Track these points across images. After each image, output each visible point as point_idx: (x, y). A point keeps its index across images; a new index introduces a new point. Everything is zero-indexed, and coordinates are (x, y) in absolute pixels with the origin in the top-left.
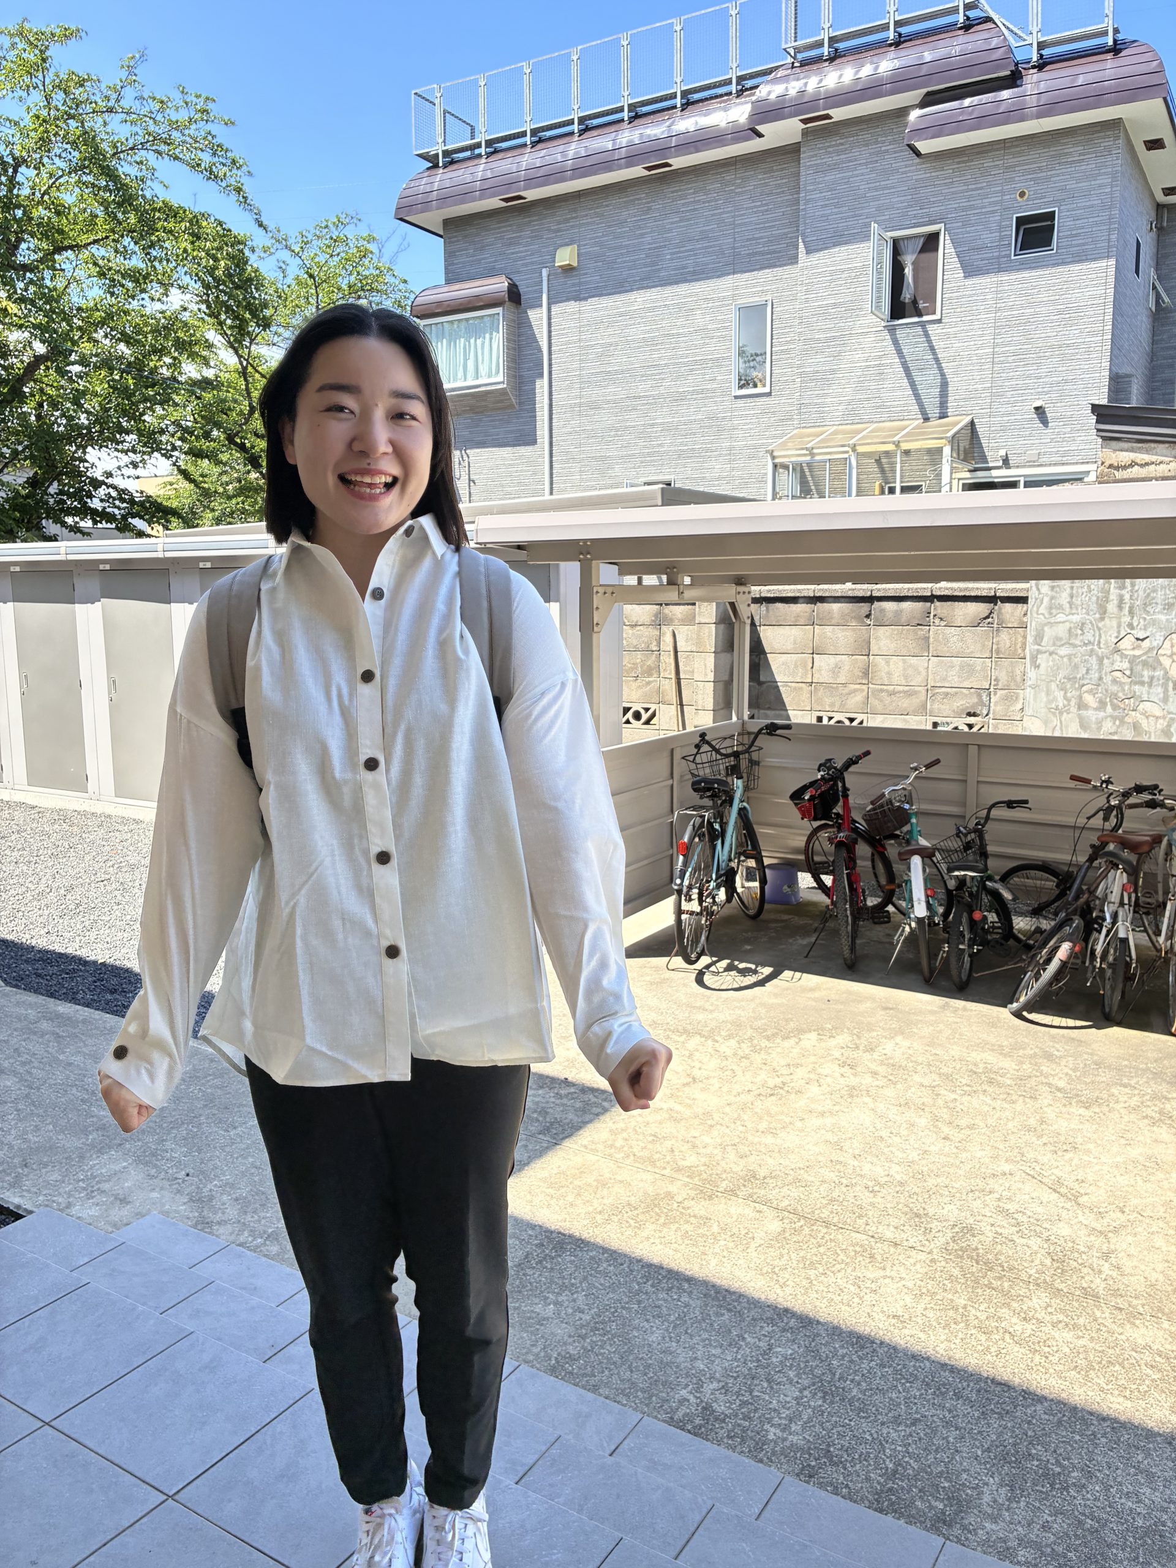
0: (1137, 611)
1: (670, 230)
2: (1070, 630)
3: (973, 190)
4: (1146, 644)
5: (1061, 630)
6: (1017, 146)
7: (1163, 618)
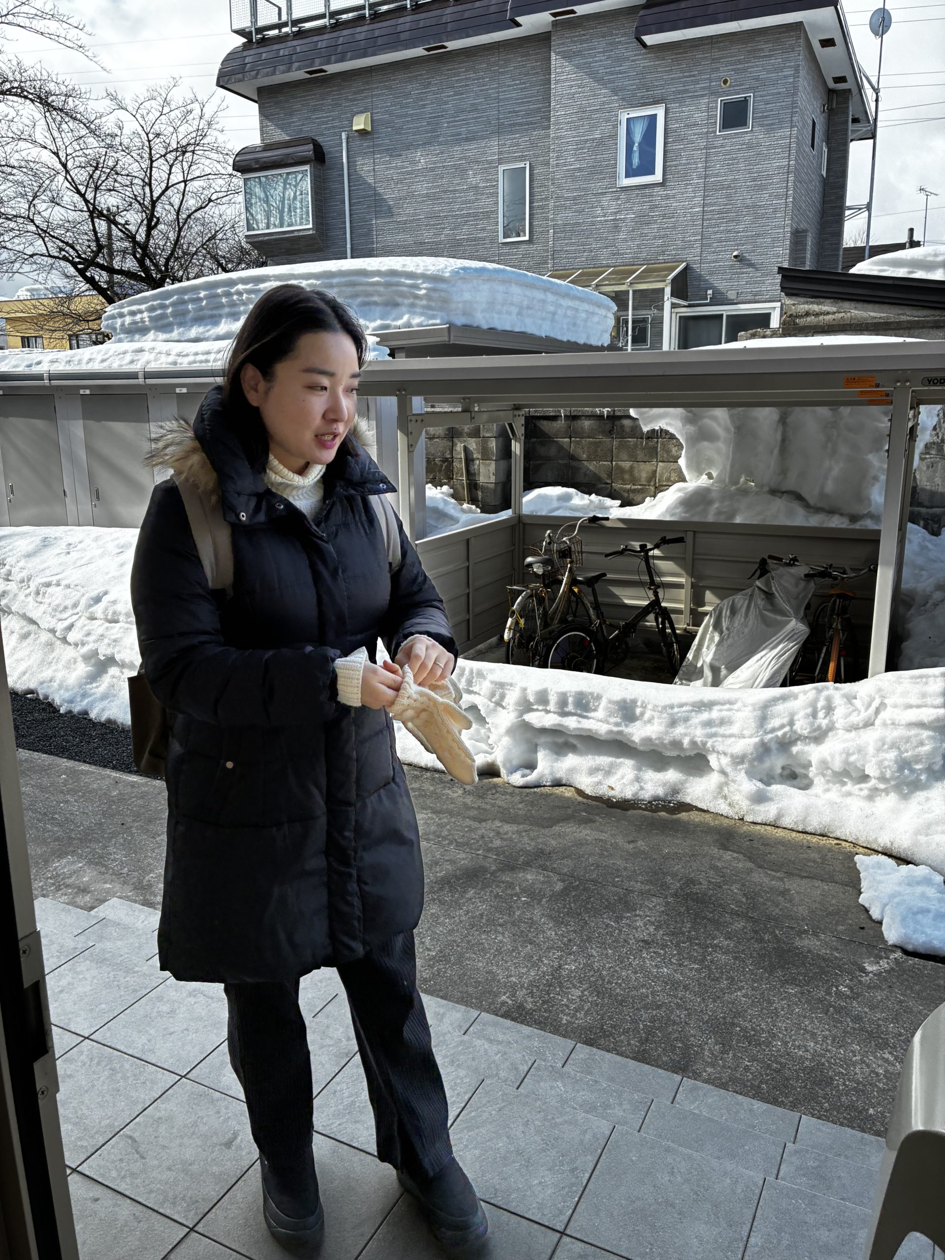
1: (446, 103)
3: (687, 77)
6: (721, 42)
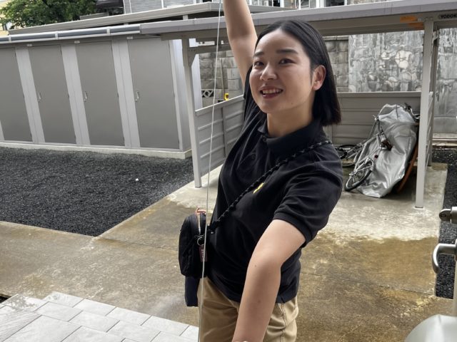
0: (387, 43)
2: (364, 51)
4: (390, 55)
5: (361, 52)
7: (396, 45)
